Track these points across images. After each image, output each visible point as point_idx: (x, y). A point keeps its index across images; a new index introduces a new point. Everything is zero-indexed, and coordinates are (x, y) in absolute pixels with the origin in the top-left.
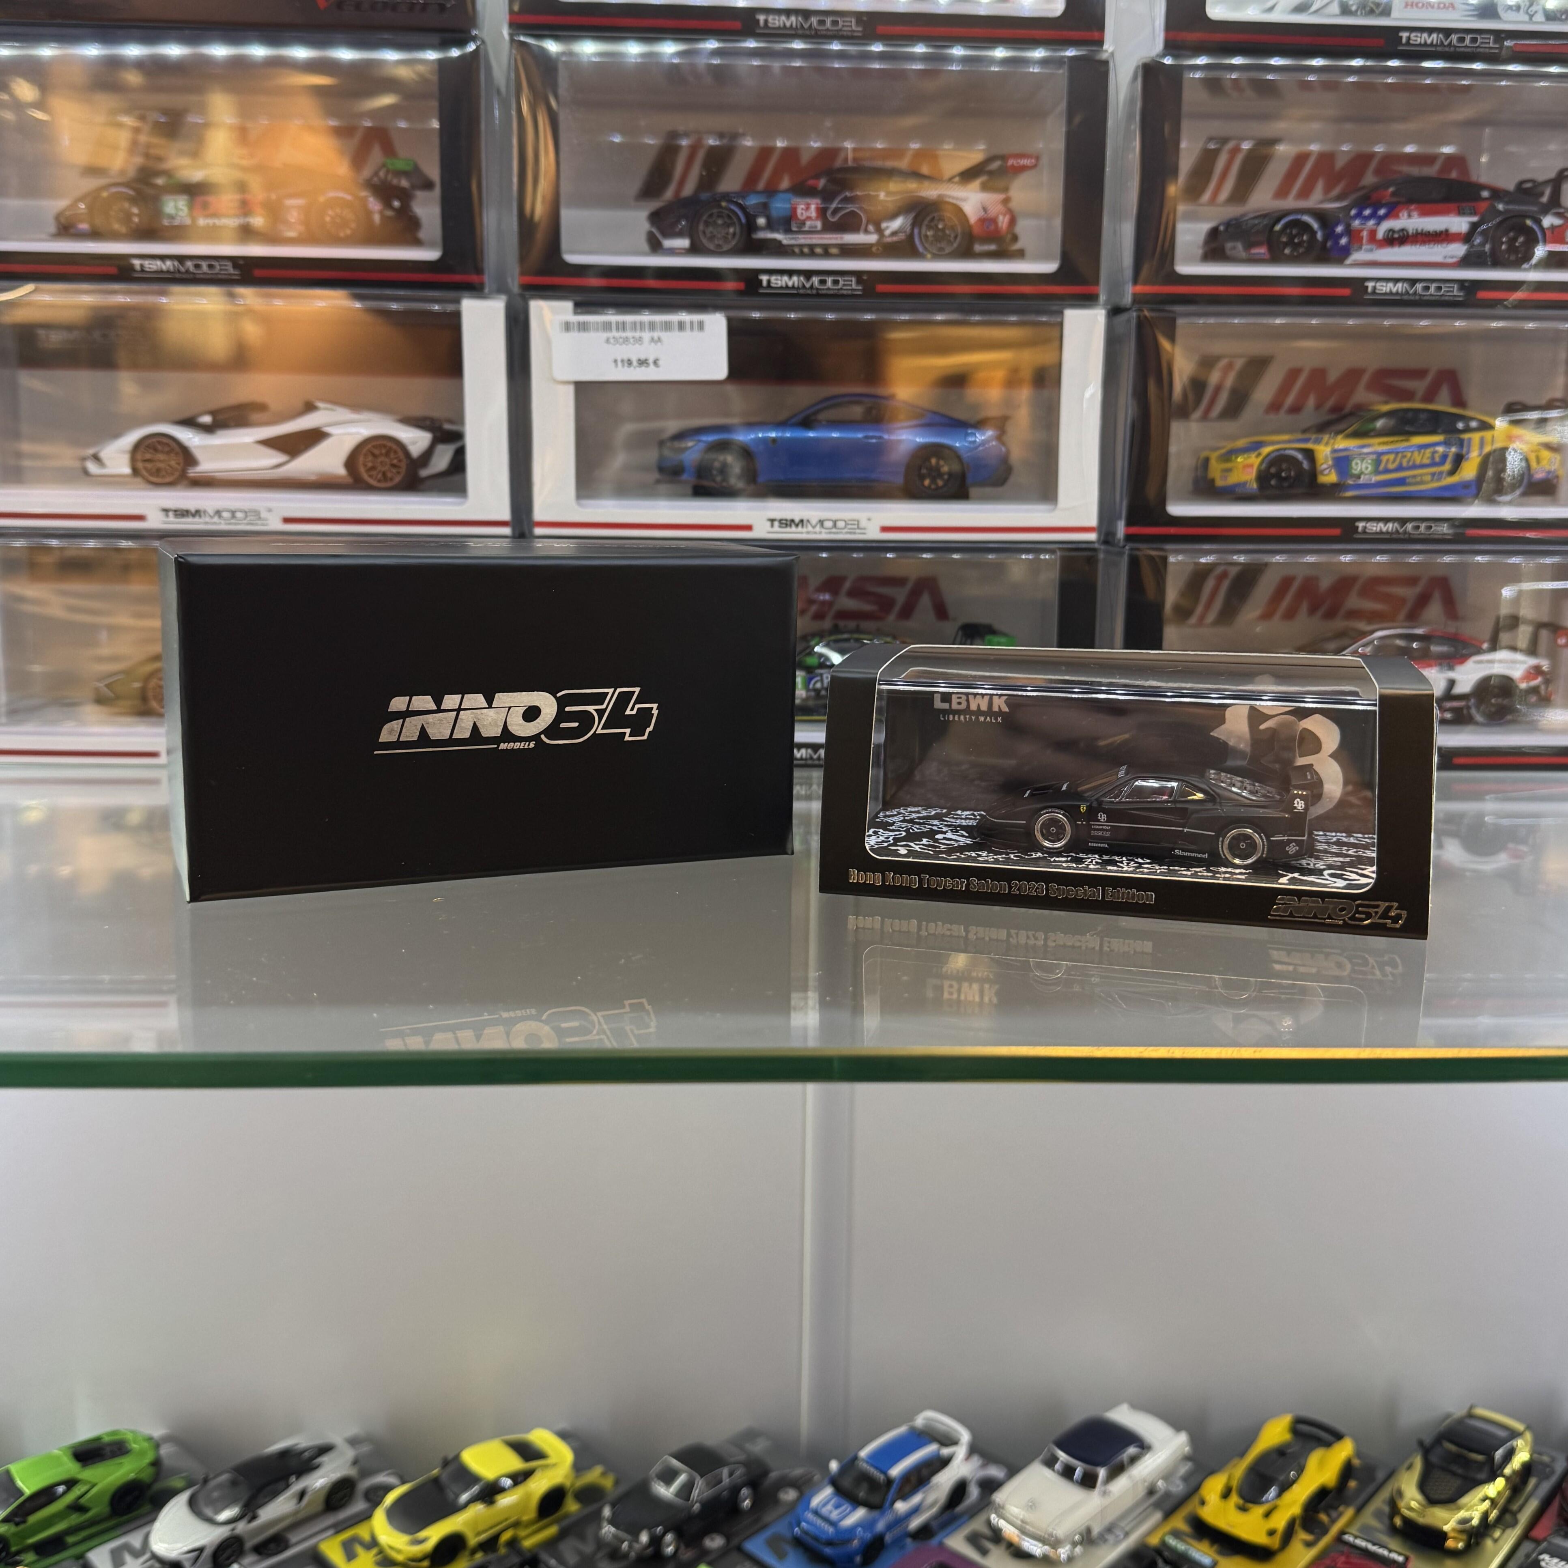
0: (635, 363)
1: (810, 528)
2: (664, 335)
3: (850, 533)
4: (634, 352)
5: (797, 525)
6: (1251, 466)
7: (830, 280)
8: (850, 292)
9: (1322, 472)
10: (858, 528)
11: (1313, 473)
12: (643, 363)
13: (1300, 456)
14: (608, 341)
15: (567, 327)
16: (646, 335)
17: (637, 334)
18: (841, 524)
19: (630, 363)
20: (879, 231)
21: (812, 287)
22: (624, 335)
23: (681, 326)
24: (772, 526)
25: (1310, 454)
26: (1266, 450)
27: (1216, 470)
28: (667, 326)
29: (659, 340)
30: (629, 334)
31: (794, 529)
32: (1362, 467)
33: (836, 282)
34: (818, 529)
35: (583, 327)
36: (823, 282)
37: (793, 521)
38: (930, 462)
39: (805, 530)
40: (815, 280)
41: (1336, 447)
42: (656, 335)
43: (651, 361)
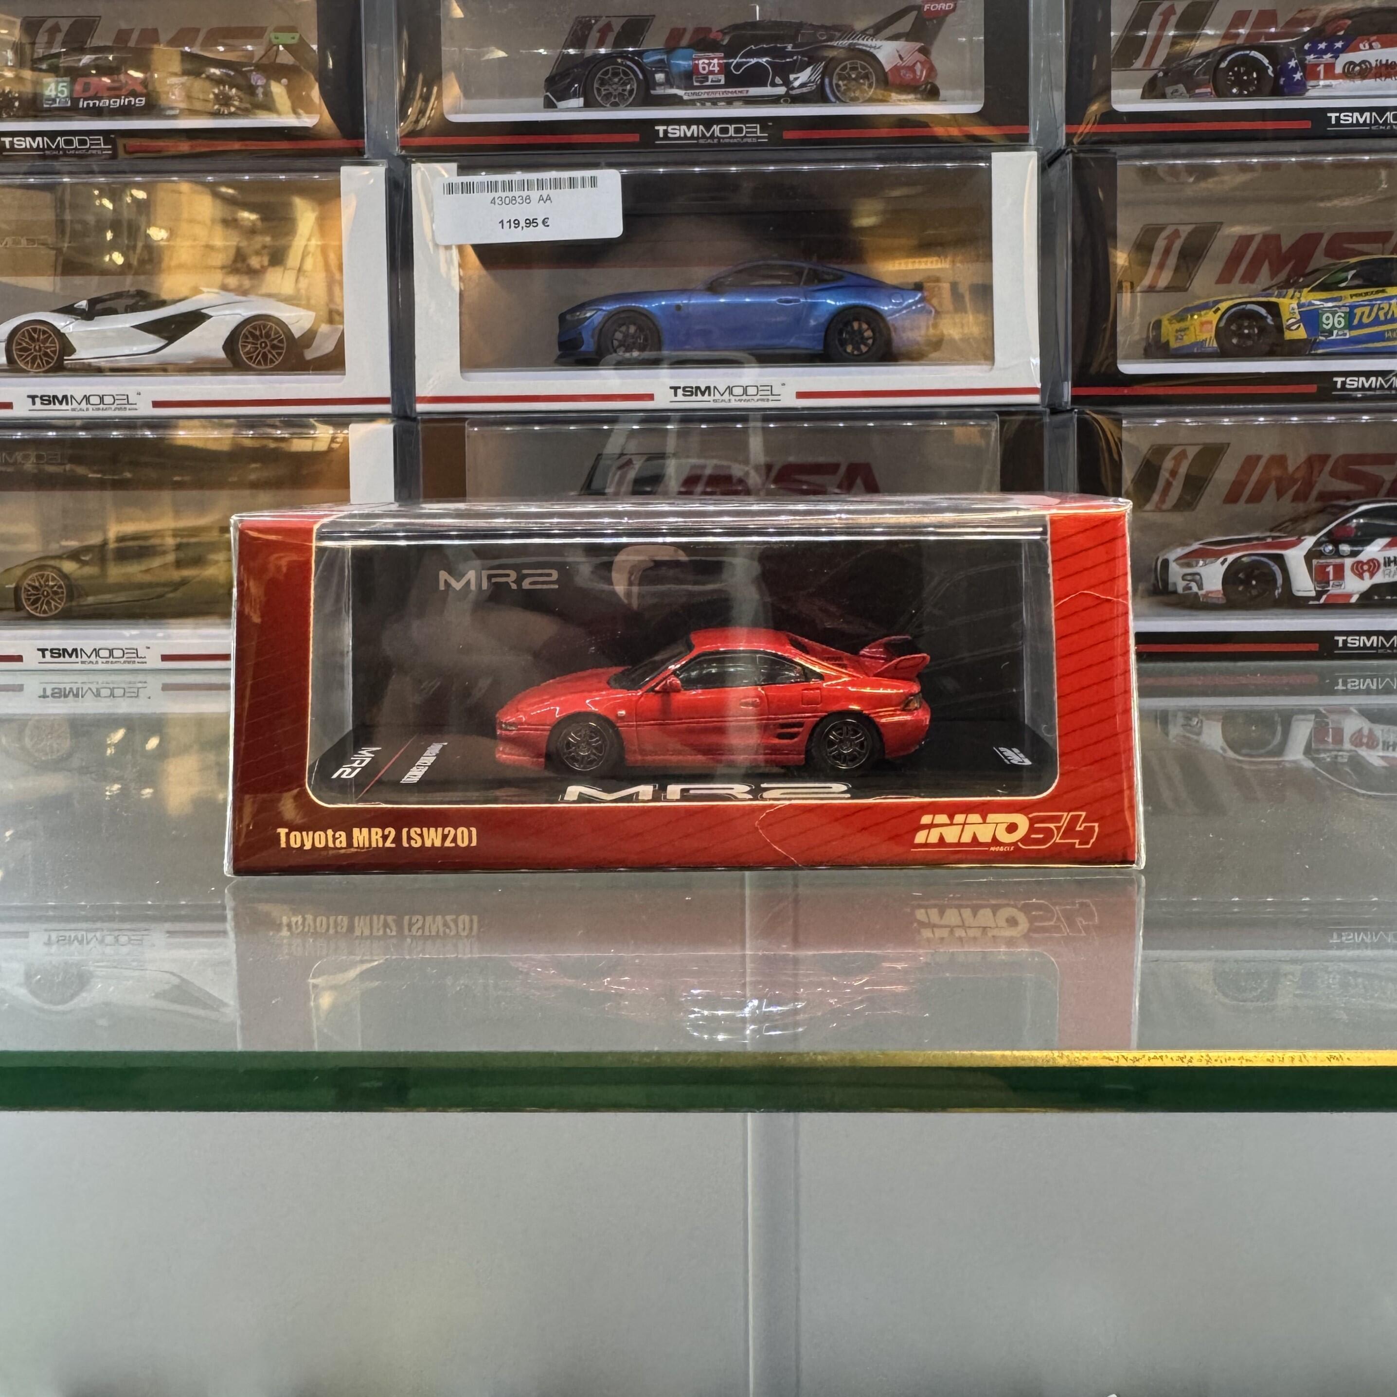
0: (522, 224)
1: (718, 396)
2: (553, 193)
3: (763, 400)
4: (521, 212)
5: (703, 394)
6: (1210, 322)
7: (731, 128)
8: (755, 140)
9: (1289, 328)
10: (772, 395)
11: (1279, 329)
12: (531, 223)
13: (1263, 311)
14: (493, 201)
15: (450, 189)
16: (535, 194)
17: (525, 194)
18: (751, 391)
19: (517, 223)
20: (787, 83)
21: (712, 136)
22: (510, 194)
23: (572, 183)
24: (676, 395)
25: (1274, 309)
26: (1224, 306)
27: (1168, 330)
28: (557, 184)
29: (549, 198)
30: (516, 193)
31: (700, 397)
32: (1333, 321)
33: (738, 130)
34: (726, 396)
35: (468, 188)
36: (724, 131)
37: (698, 388)
38: (852, 327)
39: (712, 398)
40: (716, 129)
41: (1303, 300)
42: (545, 193)
43: (540, 221)
